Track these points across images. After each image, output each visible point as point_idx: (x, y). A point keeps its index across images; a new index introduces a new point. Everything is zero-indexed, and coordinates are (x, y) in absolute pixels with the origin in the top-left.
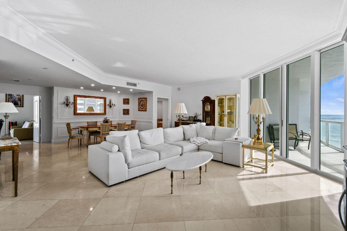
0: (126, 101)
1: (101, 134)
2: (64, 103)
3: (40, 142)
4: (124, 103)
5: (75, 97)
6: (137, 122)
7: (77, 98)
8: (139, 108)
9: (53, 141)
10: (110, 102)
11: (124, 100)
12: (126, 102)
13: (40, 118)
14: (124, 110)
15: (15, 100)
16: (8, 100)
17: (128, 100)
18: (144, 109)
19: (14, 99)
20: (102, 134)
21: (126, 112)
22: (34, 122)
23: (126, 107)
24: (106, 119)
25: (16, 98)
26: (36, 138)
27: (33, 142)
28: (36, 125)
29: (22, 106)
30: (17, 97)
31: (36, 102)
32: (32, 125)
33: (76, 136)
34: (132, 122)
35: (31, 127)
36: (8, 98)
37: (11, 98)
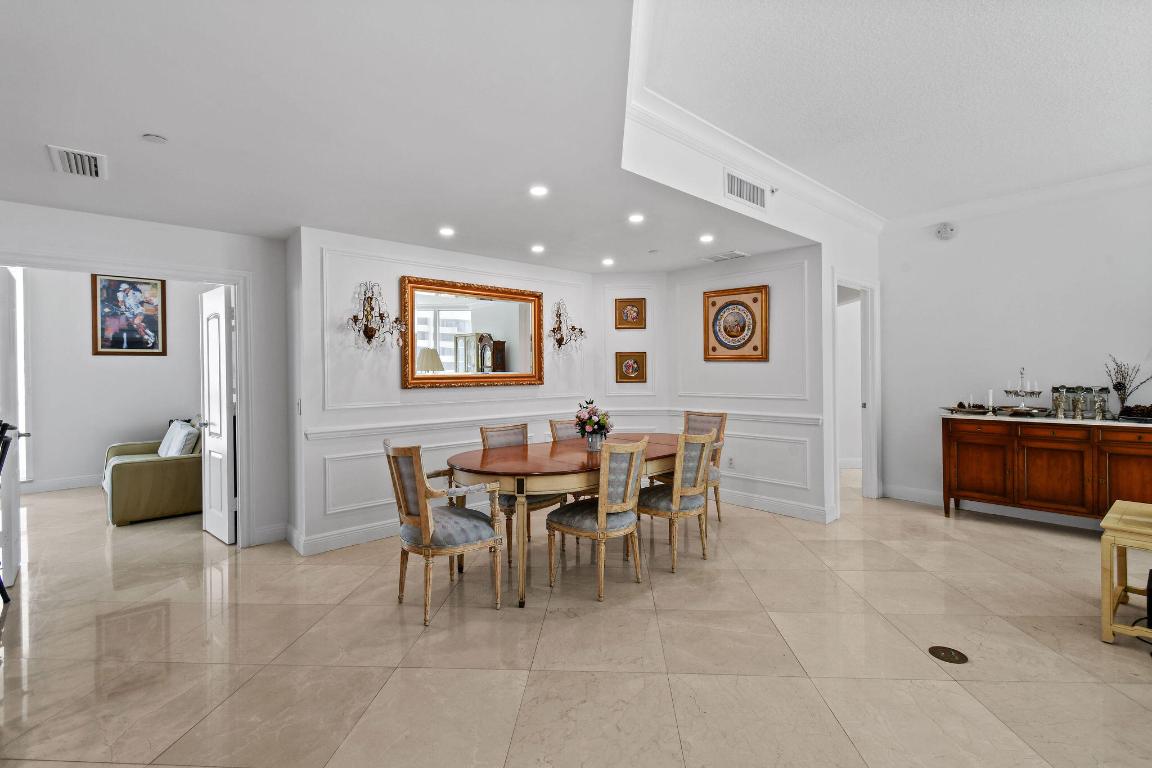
0: (632, 312)
1: (602, 516)
2: (356, 319)
3: (235, 543)
4: (622, 322)
5: (407, 286)
6: (728, 423)
7: (417, 293)
8: (713, 342)
9: (301, 538)
10: (559, 316)
11: (621, 304)
12: (631, 314)
13: (231, 407)
14: (621, 357)
15: (130, 325)
16: (103, 322)
17: (639, 304)
18: (747, 350)
19: (127, 319)
20: (609, 514)
21: (631, 368)
22: (207, 430)
23: (631, 341)
24: (593, 413)
25: (135, 316)
26: (216, 515)
27: (201, 538)
28: (215, 446)
29: (160, 350)
30: (141, 309)
31: (213, 323)
32: (196, 442)
33: (458, 538)
34: (688, 421)
35: (193, 451)
36: (104, 316)
37: (114, 315)
